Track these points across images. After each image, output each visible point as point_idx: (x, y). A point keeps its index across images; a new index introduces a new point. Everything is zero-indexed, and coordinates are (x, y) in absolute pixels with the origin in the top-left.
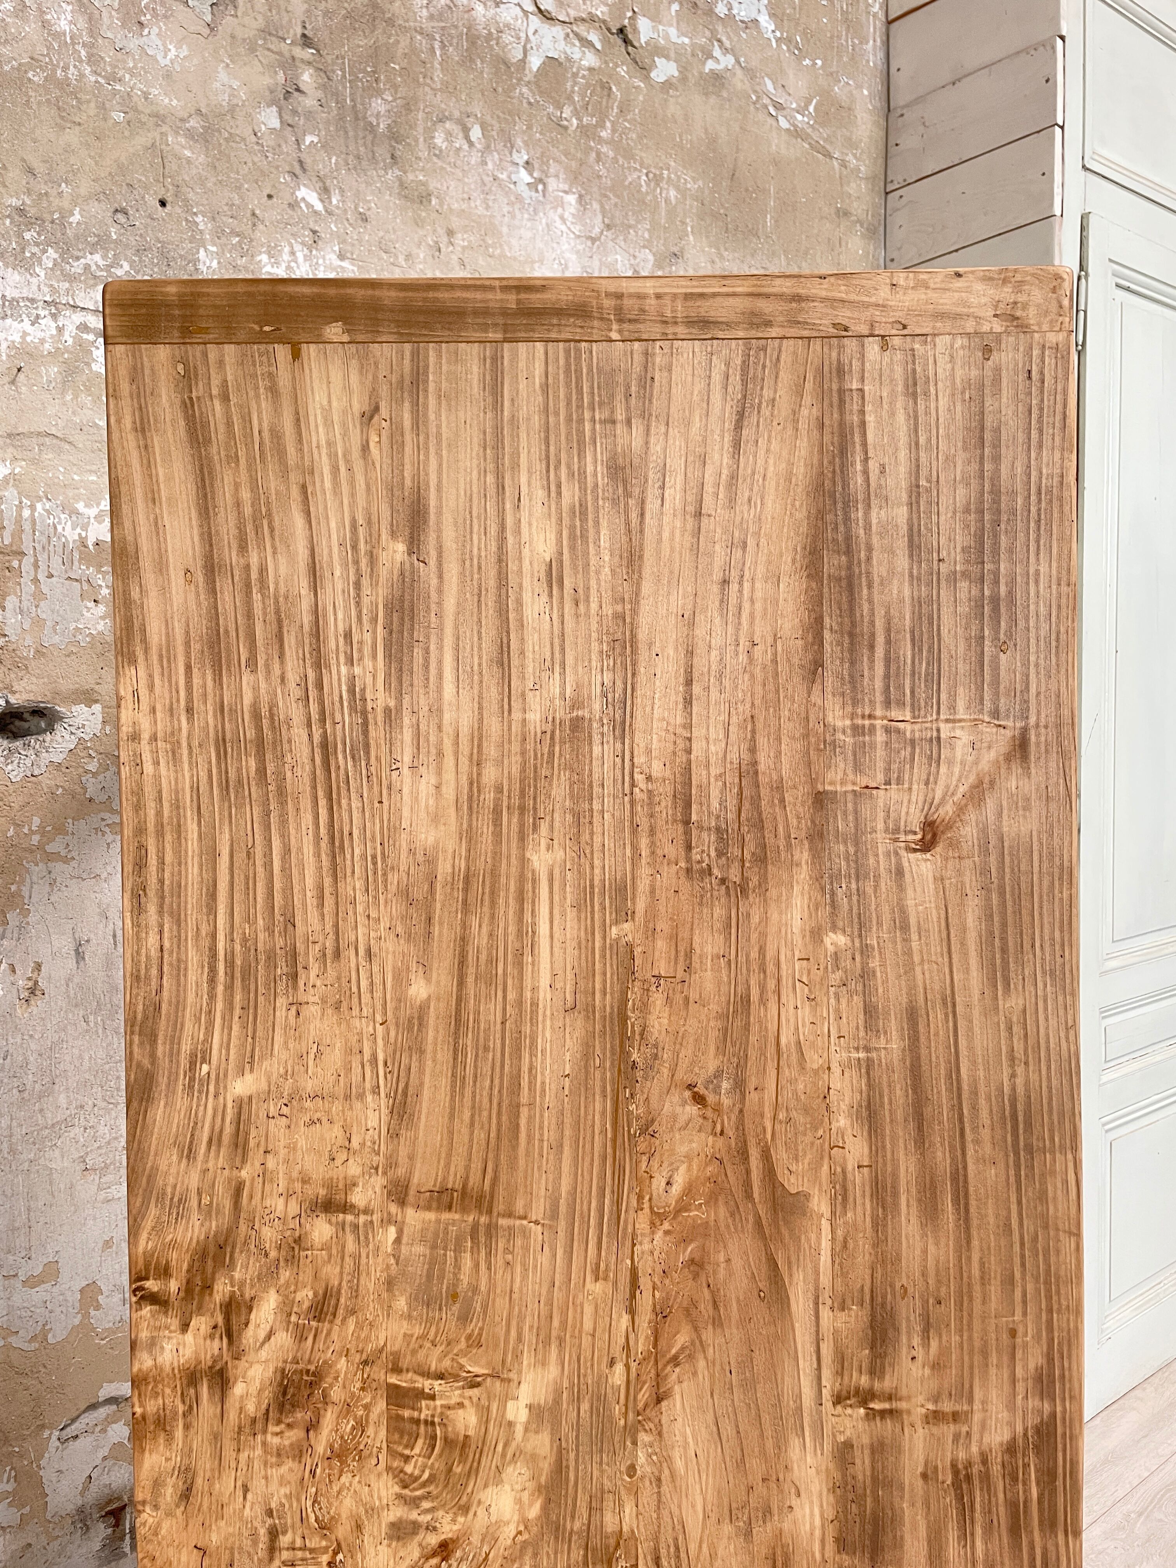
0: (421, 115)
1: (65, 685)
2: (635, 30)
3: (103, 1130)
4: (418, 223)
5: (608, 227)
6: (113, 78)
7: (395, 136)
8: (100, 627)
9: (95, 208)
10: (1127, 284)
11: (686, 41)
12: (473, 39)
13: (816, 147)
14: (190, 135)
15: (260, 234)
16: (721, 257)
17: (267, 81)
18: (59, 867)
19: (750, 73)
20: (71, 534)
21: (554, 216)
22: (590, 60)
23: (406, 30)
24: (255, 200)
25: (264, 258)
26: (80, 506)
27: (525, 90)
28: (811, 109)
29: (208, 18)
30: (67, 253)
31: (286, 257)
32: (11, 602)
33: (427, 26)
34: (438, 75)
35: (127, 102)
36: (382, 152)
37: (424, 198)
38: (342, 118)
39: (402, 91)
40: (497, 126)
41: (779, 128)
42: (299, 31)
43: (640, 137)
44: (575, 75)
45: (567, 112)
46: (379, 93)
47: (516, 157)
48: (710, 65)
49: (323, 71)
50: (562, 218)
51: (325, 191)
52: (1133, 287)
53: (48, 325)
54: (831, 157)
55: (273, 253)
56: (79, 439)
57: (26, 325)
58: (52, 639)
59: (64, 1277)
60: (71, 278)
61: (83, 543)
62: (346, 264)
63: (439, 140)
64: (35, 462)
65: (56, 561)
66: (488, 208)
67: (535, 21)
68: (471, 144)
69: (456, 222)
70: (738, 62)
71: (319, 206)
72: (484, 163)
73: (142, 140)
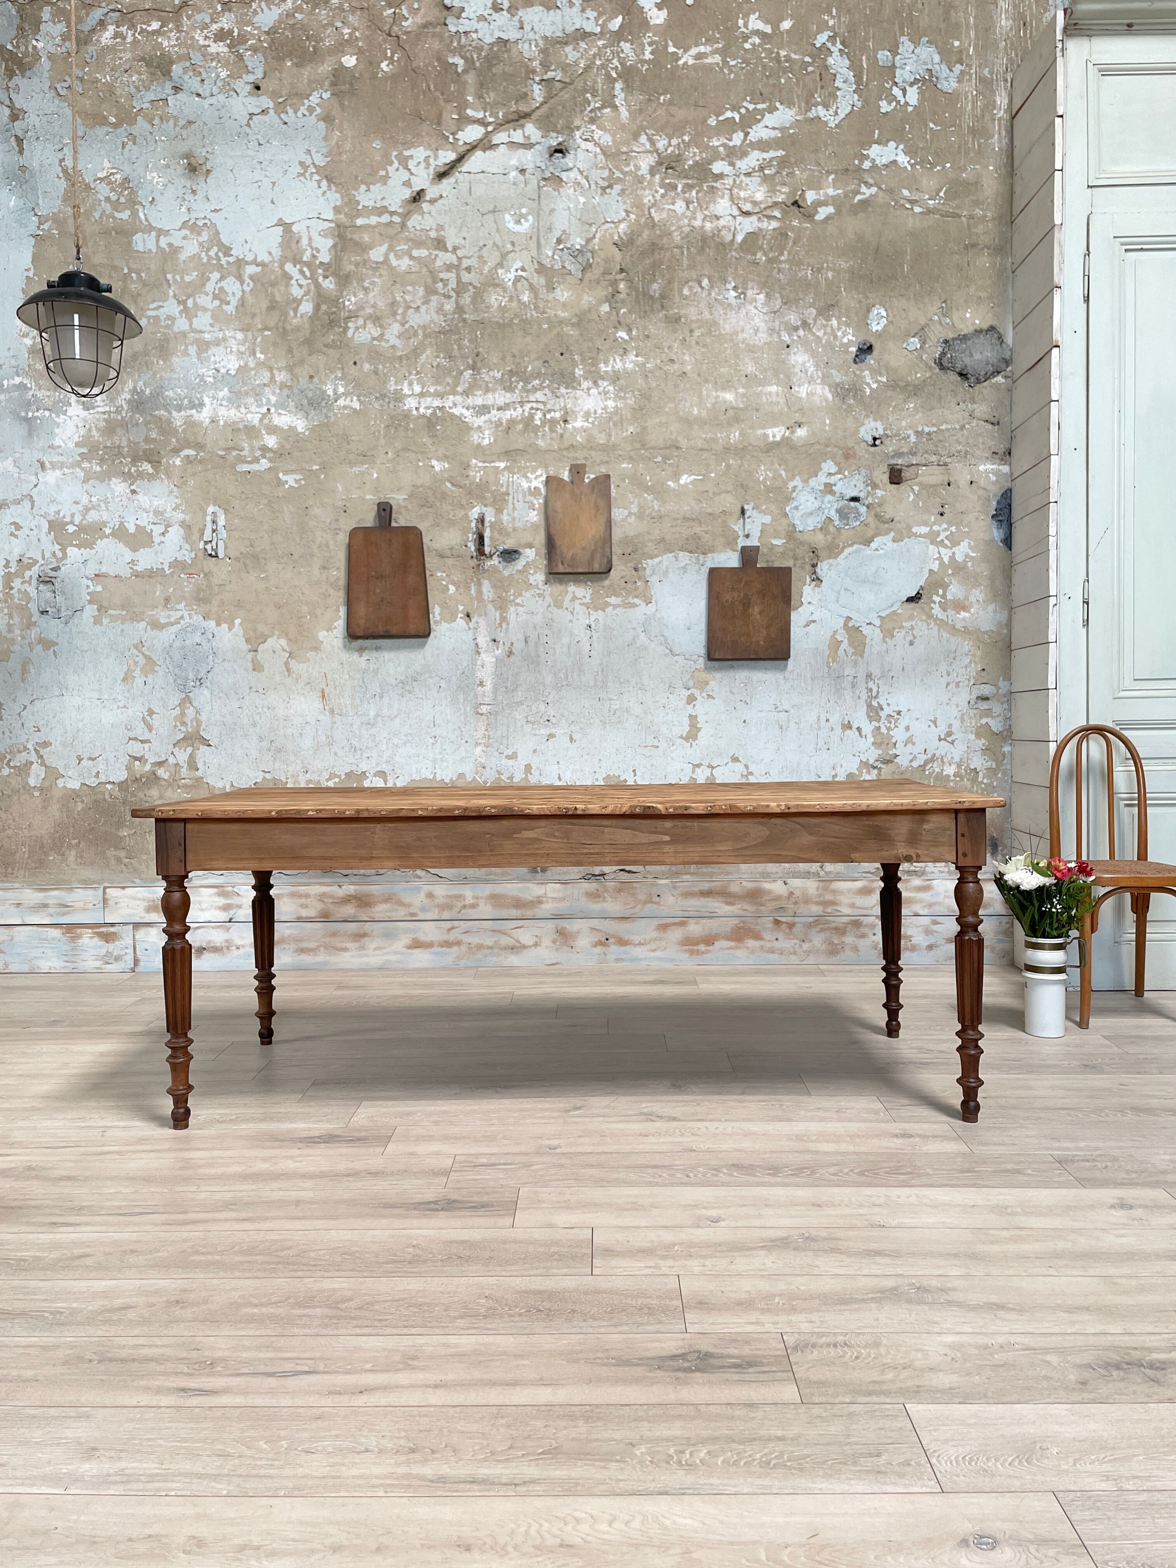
0: (676, 284)
1: (523, 541)
2: (804, 199)
3: (534, 708)
4: (675, 331)
5: (785, 304)
6: (544, 312)
7: (663, 297)
8: (535, 519)
9: (537, 363)
10: (1139, 247)
11: (840, 191)
12: (704, 240)
13: (947, 215)
14: (573, 325)
15: (601, 357)
16: (867, 298)
17: (605, 293)
18: (520, 608)
19: (890, 191)
20: (525, 485)
21: (750, 307)
22: (774, 224)
23: (667, 249)
24: (599, 343)
25: (602, 365)
26: (529, 475)
27: (734, 253)
28: (942, 194)
29: (580, 276)
30: (526, 382)
31: (611, 362)
32: (505, 512)
33: (680, 243)
34: (685, 262)
35: (549, 321)
36: (657, 306)
37: (677, 319)
38: (637, 297)
39: (667, 276)
40: (716, 275)
41: (915, 214)
42: (618, 267)
43: (807, 252)
44: (764, 236)
45: (759, 255)
46: (655, 281)
47: (729, 286)
48: (859, 197)
49: (629, 281)
50: (756, 308)
51: (629, 331)
52: (1144, 247)
53: (520, 410)
54: (959, 216)
55: (606, 363)
56: (530, 450)
57: (512, 412)
58: (519, 524)
59: (519, 758)
60: (528, 391)
61: (530, 488)
62: (639, 359)
63: (686, 292)
64: (514, 461)
65: (520, 496)
66: (711, 314)
67: (740, 219)
68: (702, 288)
69: (694, 326)
70: (880, 188)
71: (626, 337)
72: (710, 294)
73: (555, 332)
